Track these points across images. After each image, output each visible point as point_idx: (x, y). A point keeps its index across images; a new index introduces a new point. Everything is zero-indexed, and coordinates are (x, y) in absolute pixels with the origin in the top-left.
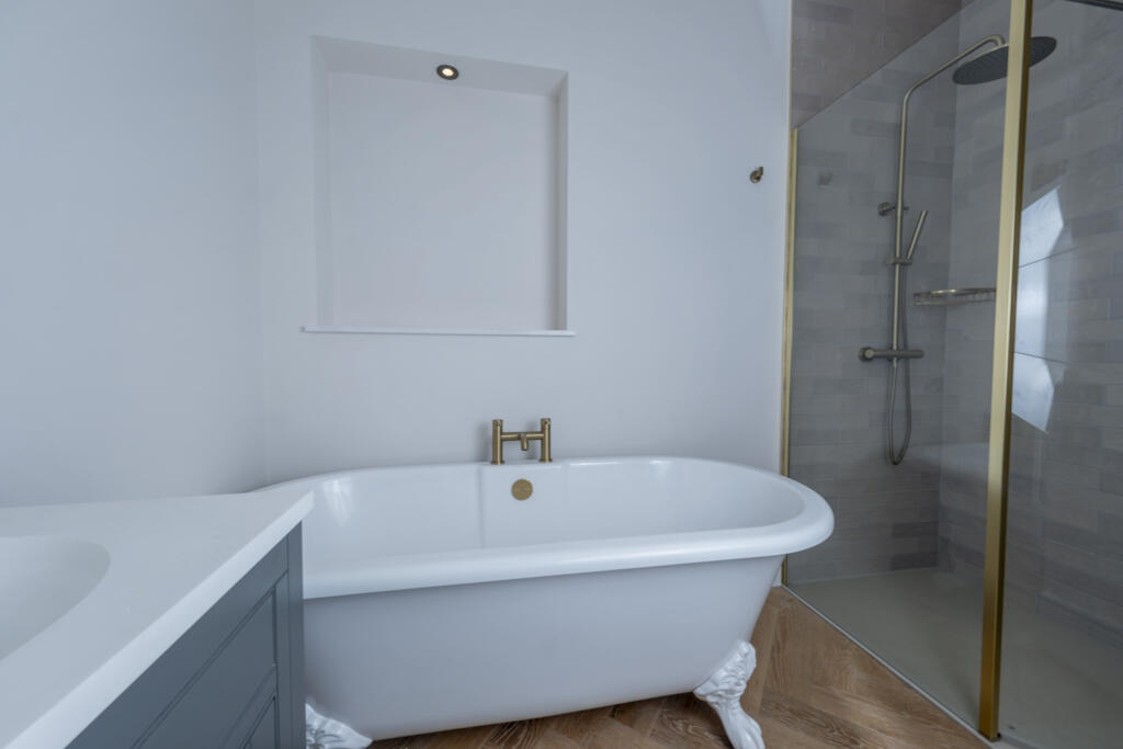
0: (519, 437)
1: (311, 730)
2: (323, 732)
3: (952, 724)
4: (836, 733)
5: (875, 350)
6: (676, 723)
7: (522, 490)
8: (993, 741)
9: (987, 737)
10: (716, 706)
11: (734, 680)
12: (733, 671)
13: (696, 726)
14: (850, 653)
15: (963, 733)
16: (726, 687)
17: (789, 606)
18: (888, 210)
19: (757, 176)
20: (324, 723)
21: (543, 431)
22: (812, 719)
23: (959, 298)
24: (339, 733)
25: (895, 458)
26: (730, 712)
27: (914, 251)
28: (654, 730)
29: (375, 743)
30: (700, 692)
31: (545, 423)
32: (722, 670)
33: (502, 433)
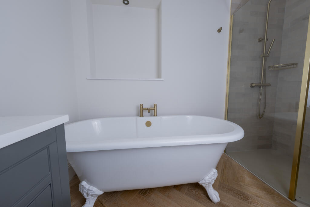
0: (147, 109)
1: (86, 189)
2: (89, 189)
3: (279, 195)
4: (242, 196)
5: (255, 84)
6: (193, 191)
7: (148, 124)
8: (293, 201)
9: (292, 200)
10: (205, 187)
11: (211, 180)
12: (210, 177)
13: (199, 192)
14: (245, 173)
15: (284, 199)
16: (208, 182)
17: (226, 158)
18: (261, 40)
19: (219, 31)
20: (89, 187)
21: (154, 108)
22: (234, 192)
23: (283, 68)
24: (94, 190)
25: (260, 116)
26: (209, 189)
27: (269, 53)
28: (186, 192)
29: (104, 193)
30: (200, 183)
31: (155, 106)
32: (207, 177)
33: (143, 108)
